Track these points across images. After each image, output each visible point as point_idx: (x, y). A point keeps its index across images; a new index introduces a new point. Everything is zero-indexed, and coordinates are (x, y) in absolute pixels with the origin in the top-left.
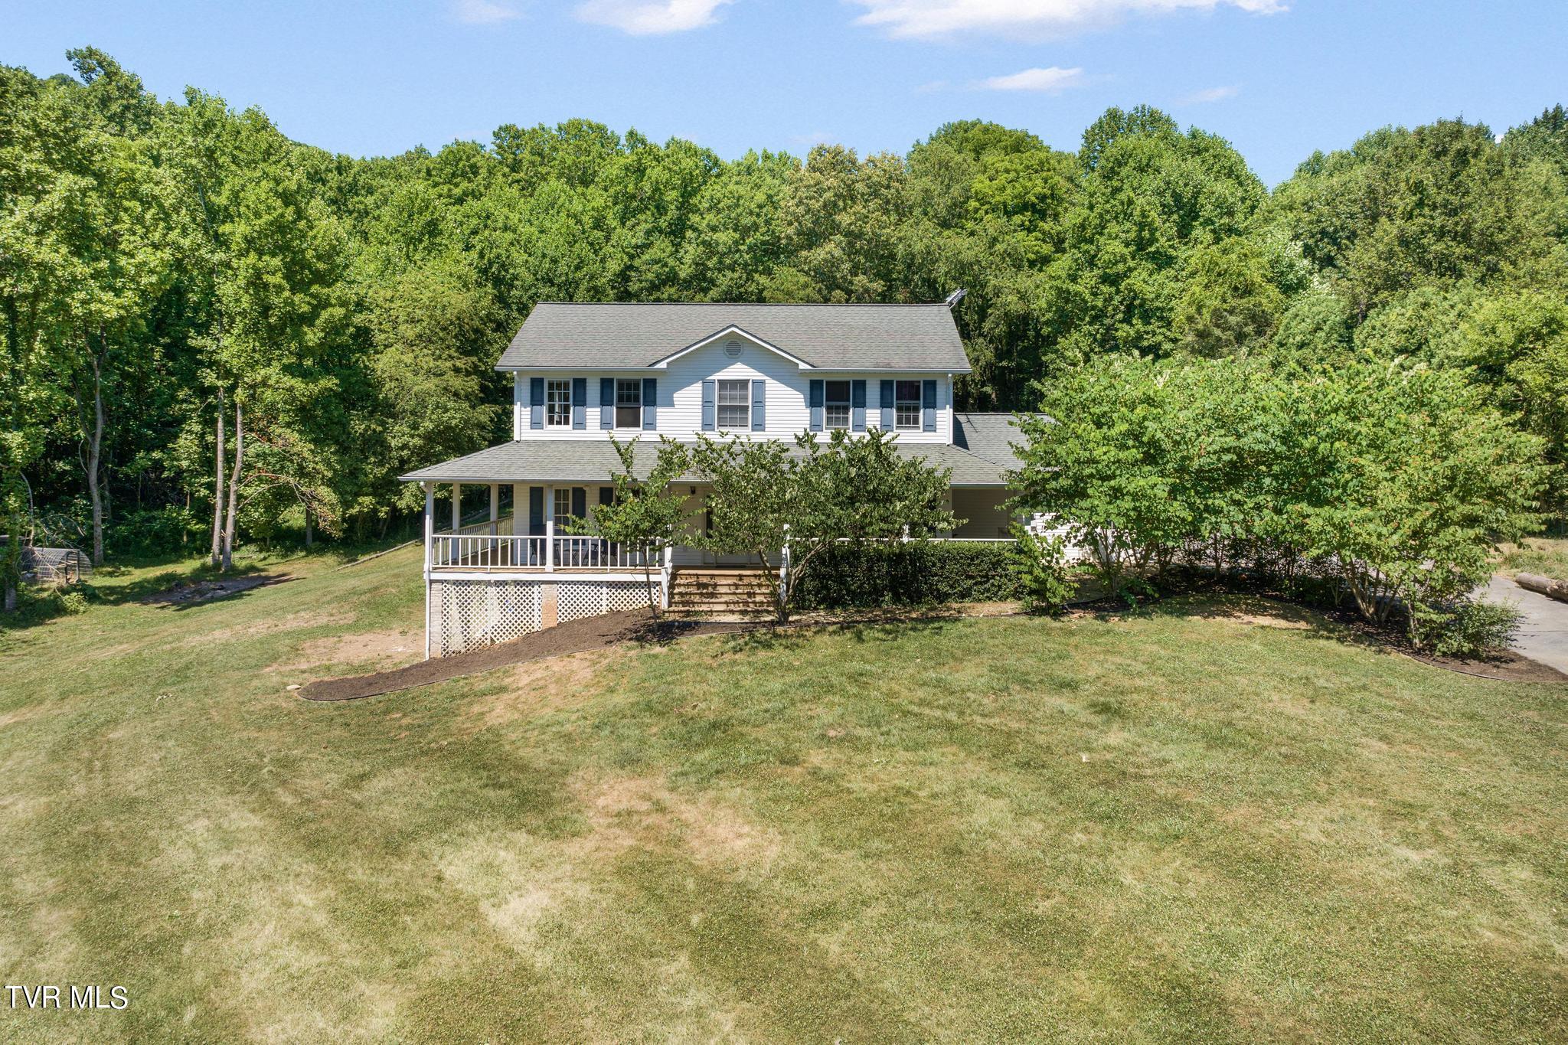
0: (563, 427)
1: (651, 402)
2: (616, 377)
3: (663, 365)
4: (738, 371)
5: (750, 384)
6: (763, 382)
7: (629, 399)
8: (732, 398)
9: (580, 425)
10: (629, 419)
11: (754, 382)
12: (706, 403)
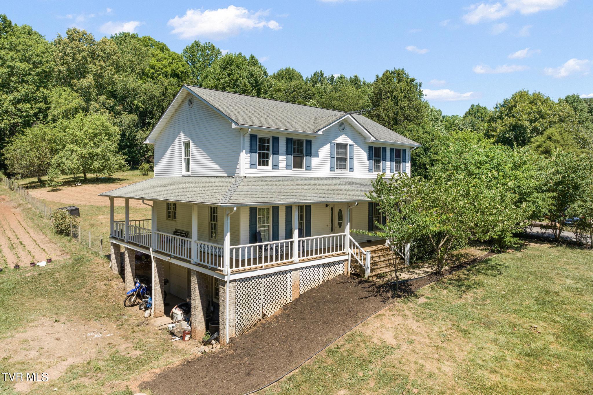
0: (265, 167)
1: (309, 154)
2: (294, 137)
3: (320, 132)
4: (343, 139)
5: (348, 146)
6: (353, 146)
7: (298, 152)
8: (341, 154)
9: (276, 166)
10: (298, 165)
11: (350, 145)
12: (332, 155)
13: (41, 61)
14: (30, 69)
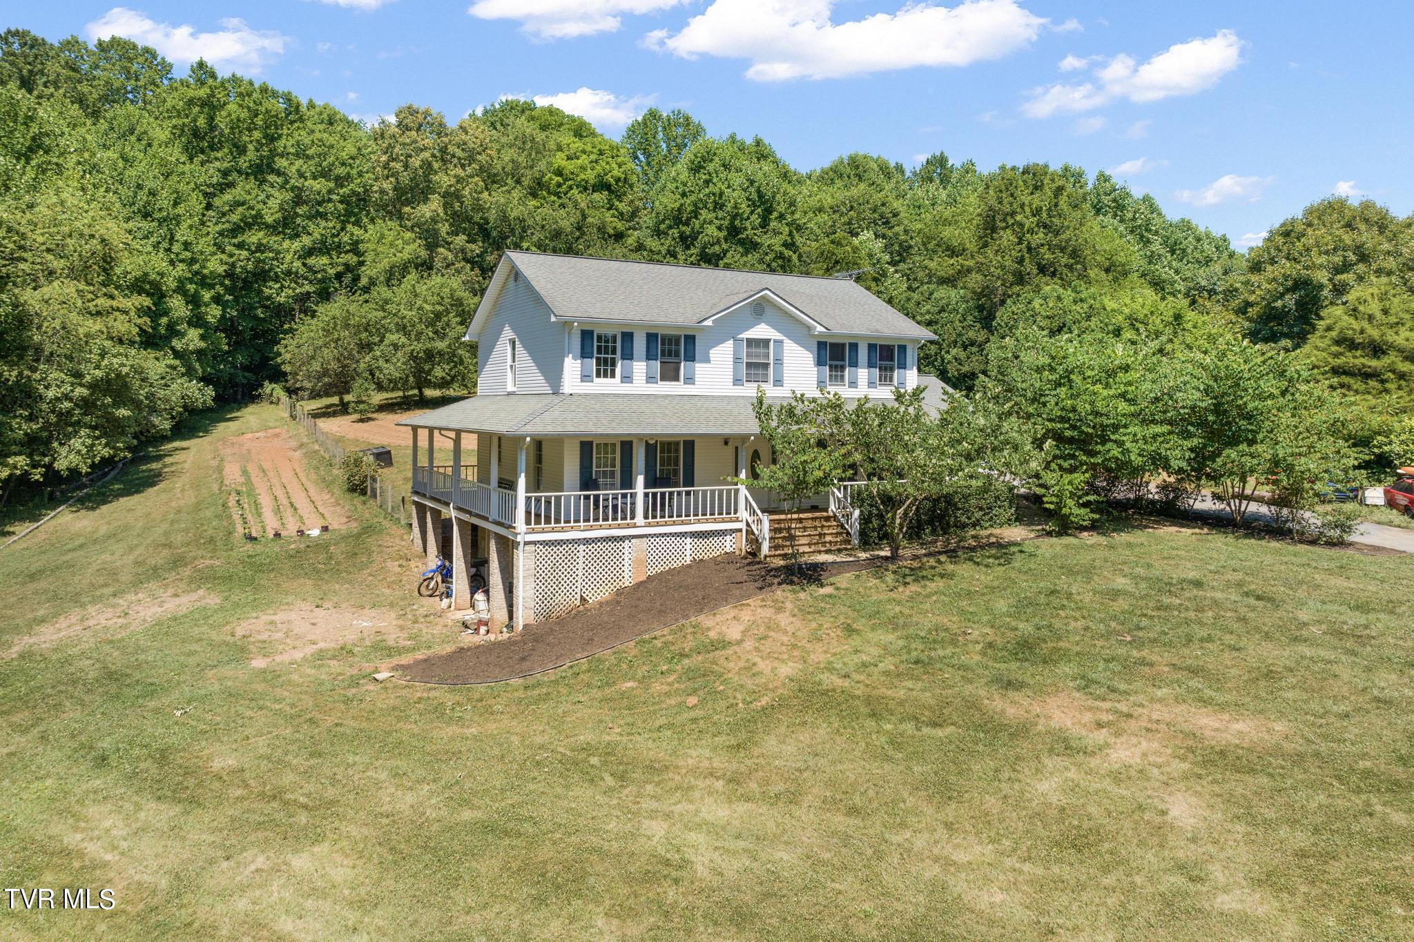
0: (609, 380)
1: (691, 358)
2: (661, 332)
3: (709, 323)
4: (761, 331)
5: (772, 344)
6: (782, 342)
7: (670, 355)
8: (758, 356)
9: (627, 378)
10: (670, 374)
11: (775, 341)
12: (737, 360)
13: (348, 173)
14: (330, 192)
